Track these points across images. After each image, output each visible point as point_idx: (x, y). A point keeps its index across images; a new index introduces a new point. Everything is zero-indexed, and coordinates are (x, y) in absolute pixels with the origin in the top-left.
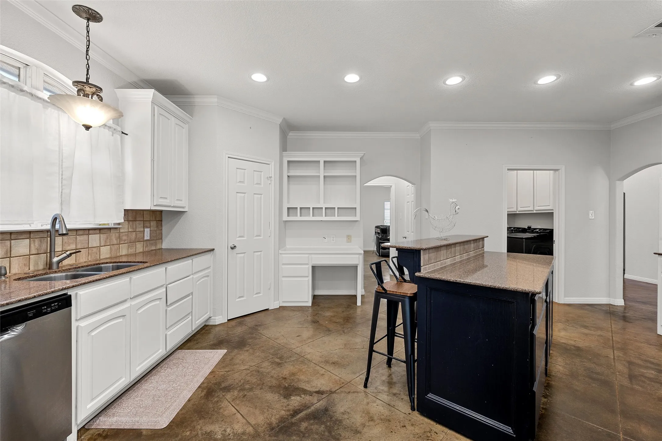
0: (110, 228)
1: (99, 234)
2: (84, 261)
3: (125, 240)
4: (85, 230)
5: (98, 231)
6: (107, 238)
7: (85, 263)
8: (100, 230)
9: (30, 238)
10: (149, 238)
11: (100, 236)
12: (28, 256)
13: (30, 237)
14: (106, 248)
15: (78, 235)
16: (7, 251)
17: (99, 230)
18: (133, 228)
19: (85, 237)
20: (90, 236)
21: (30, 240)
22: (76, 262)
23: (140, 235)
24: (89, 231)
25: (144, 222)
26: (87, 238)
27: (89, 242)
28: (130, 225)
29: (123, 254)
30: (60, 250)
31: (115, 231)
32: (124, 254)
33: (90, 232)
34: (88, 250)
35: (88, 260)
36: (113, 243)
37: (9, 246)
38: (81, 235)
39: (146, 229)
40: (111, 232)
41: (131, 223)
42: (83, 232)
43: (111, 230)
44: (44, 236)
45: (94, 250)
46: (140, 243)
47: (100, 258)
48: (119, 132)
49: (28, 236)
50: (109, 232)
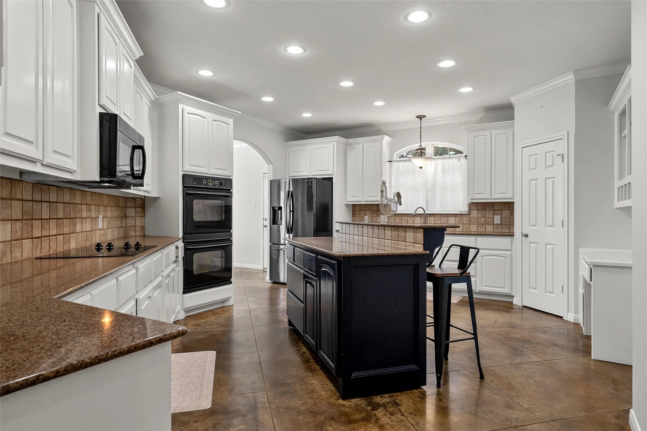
0: (462, 214)
3: (475, 222)
5: (454, 216)
6: (460, 220)
9: (420, 217)
10: (499, 222)
13: (423, 216)
15: (442, 217)
18: (482, 215)
20: (449, 218)
23: (489, 220)
25: (494, 211)
26: (447, 219)
27: (448, 221)
28: (479, 213)
31: (466, 216)
33: (449, 216)
36: (465, 223)
38: (444, 217)
39: (495, 216)
40: (463, 216)
41: (480, 211)
42: (445, 215)
44: (427, 217)
46: (490, 226)
48: (463, 157)
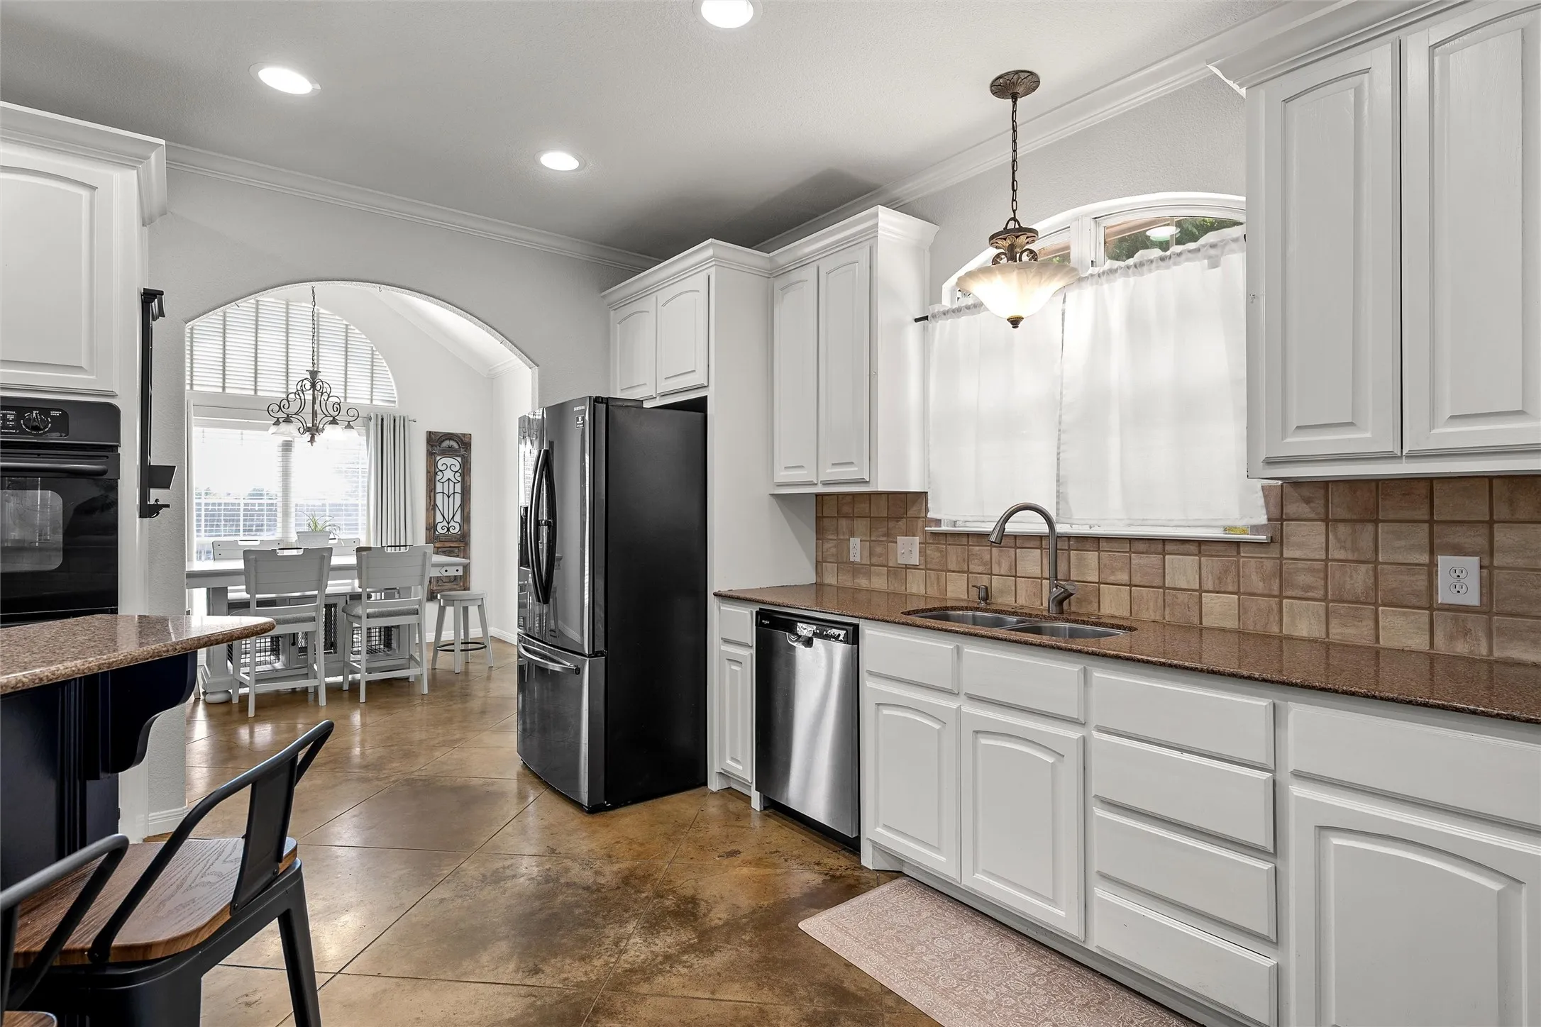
1: (1196, 555)
2: (1153, 618)
3: (1309, 588)
4: (1151, 542)
5: (1193, 548)
6: (1226, 571)
7: (1152, 624)
8: (1200, 546)
10: (1472, 600)
11: (1200, 560)
12: (1039, 580)
13: (1042, 547)
14: (1221, 600)
15: (1134, 553)
16: (1011, 566)
17: (1197, 544)
18: (1355, 548)
19: (1155, 559)
20: (1167, 557)
21: (1042, 551)
22: (1131, 615)
23: (1404, 578)
24: (1164, 545)
25: (1435, 527)
26: (1160, 562)
27: (1164, 572)
28: (1336, 537)
29: (1297, 634)
30: (1093, 580)
31: (1261, 553)
32: (1304, 633)
33: (1169, 547)
34: (1164, 593)
35: (1164, 618)
36: (1253, 590)
37: (1014, 558)
38: (1143, 553)
39: (1444, 562)
40: (1242, 554)
41: (1343, 529)
42: (1147, 545)
43: (1242, 549)
44: (1063, 548)
45: (1182, 597)
46: (1404, 613)
47: (1201, 623)
48: (1231, 247)
49: (1037, 543)
50: (1235, 554)
